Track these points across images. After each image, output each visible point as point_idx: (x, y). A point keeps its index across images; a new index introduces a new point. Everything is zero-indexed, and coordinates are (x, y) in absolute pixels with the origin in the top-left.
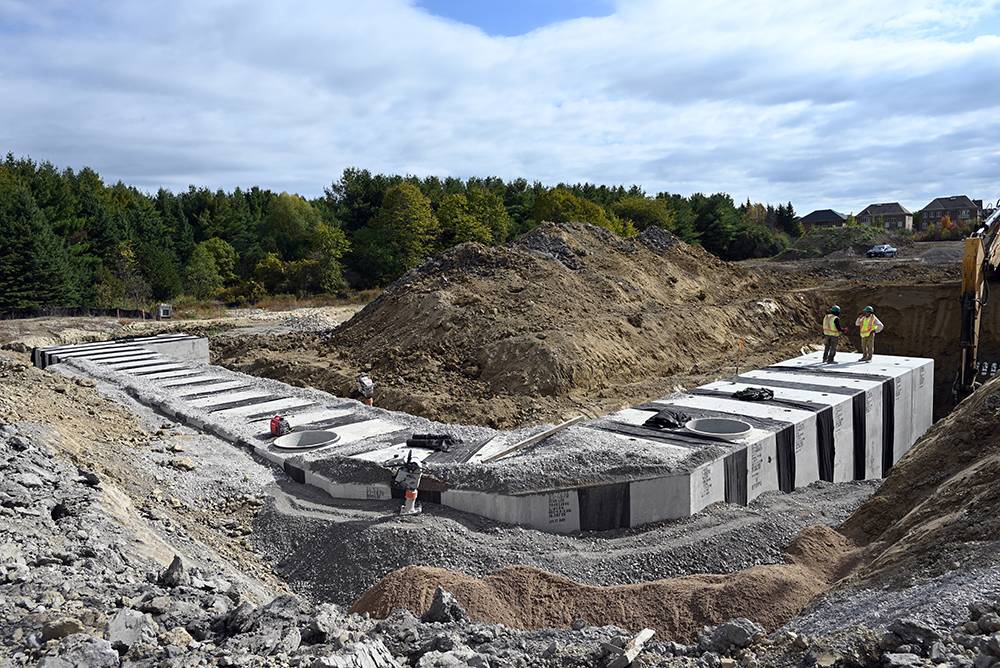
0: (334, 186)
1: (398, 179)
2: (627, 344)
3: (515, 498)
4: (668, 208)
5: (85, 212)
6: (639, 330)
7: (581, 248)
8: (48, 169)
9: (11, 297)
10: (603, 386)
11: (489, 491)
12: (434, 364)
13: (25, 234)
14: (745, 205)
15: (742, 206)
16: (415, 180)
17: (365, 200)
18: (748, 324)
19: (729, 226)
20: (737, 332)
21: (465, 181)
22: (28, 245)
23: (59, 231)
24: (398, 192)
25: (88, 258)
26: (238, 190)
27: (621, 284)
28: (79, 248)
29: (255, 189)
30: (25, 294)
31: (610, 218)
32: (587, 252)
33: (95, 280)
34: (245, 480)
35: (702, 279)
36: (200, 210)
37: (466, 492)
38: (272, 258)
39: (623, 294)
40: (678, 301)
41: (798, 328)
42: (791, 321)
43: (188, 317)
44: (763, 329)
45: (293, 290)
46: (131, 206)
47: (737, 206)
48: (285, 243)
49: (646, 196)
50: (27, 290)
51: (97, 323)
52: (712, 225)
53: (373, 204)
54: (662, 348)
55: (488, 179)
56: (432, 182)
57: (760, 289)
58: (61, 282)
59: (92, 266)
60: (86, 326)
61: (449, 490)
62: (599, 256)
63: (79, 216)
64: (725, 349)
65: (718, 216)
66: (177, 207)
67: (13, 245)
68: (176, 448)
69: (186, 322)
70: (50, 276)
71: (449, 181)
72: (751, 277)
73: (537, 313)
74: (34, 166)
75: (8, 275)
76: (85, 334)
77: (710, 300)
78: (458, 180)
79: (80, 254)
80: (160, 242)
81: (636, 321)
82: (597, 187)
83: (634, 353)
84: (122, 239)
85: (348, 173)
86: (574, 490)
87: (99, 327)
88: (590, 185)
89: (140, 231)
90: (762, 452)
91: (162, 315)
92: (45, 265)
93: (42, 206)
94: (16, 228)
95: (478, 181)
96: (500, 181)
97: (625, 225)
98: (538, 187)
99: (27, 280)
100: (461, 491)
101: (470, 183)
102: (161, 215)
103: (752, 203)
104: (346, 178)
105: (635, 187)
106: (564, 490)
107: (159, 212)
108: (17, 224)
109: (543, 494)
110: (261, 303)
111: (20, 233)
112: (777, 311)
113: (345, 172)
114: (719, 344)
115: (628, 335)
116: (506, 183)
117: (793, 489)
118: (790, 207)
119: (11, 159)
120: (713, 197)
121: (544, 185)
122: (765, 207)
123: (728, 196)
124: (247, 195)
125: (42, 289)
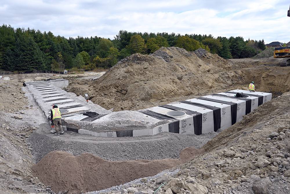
0: (117, 36)
1: (135, 34)
2: (175, 86)
3: (96, 133)
4: (220, 41)
5: (49, 44)
6: (181, 81)
7: (172, 55)
8: (39, 32)
9: (29, 67)
10: (163, 98)
11: (90, 130)
12: (114, 90)
13: (32, 50)
14: (248, 40)
15: (247, 41)
16: (141, 34)
17: (125, 40)
18: (222, 80)
19: (241, 47)
20: (217, 82)
21: (156, 34)
22: (33, 53)
23: (41, 50)
24: (134, 37)
25: (50, 57)
26: (92, 37)
27: (180, 66)
28: (47, 54)
29: (96, 37)
30: (32, 67)
31: (201, 45)
32: (173, 56)
33: (51, 63)
34: (35, 123)
35: (211, 65)
36: (81, 43)
37: (84, 130)
38: (98, 57)
39: (181, 70)
40: (200, 72)
41: (240, 82)
42: (238, 79)
43: (73, 74)
44: (227, 81)
45: (103, 67)
46: (61, 42)
47: (245, 40)
48: (103, 52)
49: (213, 38)
50: (33, 65)
51: (47, 75)
52: (235, 47)
53: (128, 41)
54: (187, 87)
55: (163, 33)
56: (146, 34)
57: (231, 68)
58: (42, 64)
59: (51, 59)
60: (44, 76)
61: (80, 129)
62: (177, 58)
63: (47, 45)
64: (211, 87)
65: (237, 44)
66: (74, 42)
67: (29, 53)
68: (22, 113)
69: (70, 75)
70: (38, 61)
71: (151, 34)
72: (229, 65)
73: (148, 76)
74: (35, 31)
75: (27, 61)
76: (42, 78)
77: (212, 72)
78: (154, 34)
79: (48, 56)
80: (69, 52)
81: (180, 79)
82: (198, 35)
83: (177, 88)
84: (59, 51)
85: (121, 32)
86: (115, 131)
87: (47, 76)
88: (195, 35)
89: (64, 49)
90: (186, 122)
91: (65, 73)
92: (37, 59)
93: (37, 42)
94: (29, 49)
95: (160, 34)
96: (167, 34)
97: (205, 47)
98: (179, 35)
99: (33, 63)
100: (83, 130)
101: (158, 34)
102: (70, 45)
103: (250, 40)
104: (120, 33)
105: (210, 35)
106: (112, 131)
107: (69, 44)
108: (30, 48)
109: (105, 132)
110: (93, 70)
111: (30, 50)
112: (233, 76)
113: (120, 32)
114: (209, 86)
115: (176, 82)
116: (169, 34)
117: (201, 134)
118: (263, 41)
119: (29, 29)
120: (237, 38)
121: (181, 35)
122: (255, 41)
123: (242, 37)
124: (94, 39)
125: (36, 65)
